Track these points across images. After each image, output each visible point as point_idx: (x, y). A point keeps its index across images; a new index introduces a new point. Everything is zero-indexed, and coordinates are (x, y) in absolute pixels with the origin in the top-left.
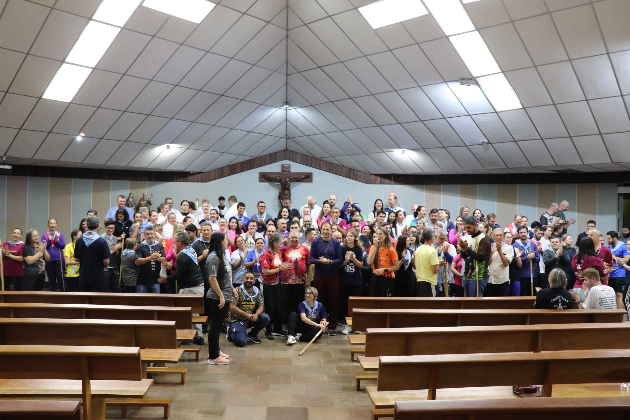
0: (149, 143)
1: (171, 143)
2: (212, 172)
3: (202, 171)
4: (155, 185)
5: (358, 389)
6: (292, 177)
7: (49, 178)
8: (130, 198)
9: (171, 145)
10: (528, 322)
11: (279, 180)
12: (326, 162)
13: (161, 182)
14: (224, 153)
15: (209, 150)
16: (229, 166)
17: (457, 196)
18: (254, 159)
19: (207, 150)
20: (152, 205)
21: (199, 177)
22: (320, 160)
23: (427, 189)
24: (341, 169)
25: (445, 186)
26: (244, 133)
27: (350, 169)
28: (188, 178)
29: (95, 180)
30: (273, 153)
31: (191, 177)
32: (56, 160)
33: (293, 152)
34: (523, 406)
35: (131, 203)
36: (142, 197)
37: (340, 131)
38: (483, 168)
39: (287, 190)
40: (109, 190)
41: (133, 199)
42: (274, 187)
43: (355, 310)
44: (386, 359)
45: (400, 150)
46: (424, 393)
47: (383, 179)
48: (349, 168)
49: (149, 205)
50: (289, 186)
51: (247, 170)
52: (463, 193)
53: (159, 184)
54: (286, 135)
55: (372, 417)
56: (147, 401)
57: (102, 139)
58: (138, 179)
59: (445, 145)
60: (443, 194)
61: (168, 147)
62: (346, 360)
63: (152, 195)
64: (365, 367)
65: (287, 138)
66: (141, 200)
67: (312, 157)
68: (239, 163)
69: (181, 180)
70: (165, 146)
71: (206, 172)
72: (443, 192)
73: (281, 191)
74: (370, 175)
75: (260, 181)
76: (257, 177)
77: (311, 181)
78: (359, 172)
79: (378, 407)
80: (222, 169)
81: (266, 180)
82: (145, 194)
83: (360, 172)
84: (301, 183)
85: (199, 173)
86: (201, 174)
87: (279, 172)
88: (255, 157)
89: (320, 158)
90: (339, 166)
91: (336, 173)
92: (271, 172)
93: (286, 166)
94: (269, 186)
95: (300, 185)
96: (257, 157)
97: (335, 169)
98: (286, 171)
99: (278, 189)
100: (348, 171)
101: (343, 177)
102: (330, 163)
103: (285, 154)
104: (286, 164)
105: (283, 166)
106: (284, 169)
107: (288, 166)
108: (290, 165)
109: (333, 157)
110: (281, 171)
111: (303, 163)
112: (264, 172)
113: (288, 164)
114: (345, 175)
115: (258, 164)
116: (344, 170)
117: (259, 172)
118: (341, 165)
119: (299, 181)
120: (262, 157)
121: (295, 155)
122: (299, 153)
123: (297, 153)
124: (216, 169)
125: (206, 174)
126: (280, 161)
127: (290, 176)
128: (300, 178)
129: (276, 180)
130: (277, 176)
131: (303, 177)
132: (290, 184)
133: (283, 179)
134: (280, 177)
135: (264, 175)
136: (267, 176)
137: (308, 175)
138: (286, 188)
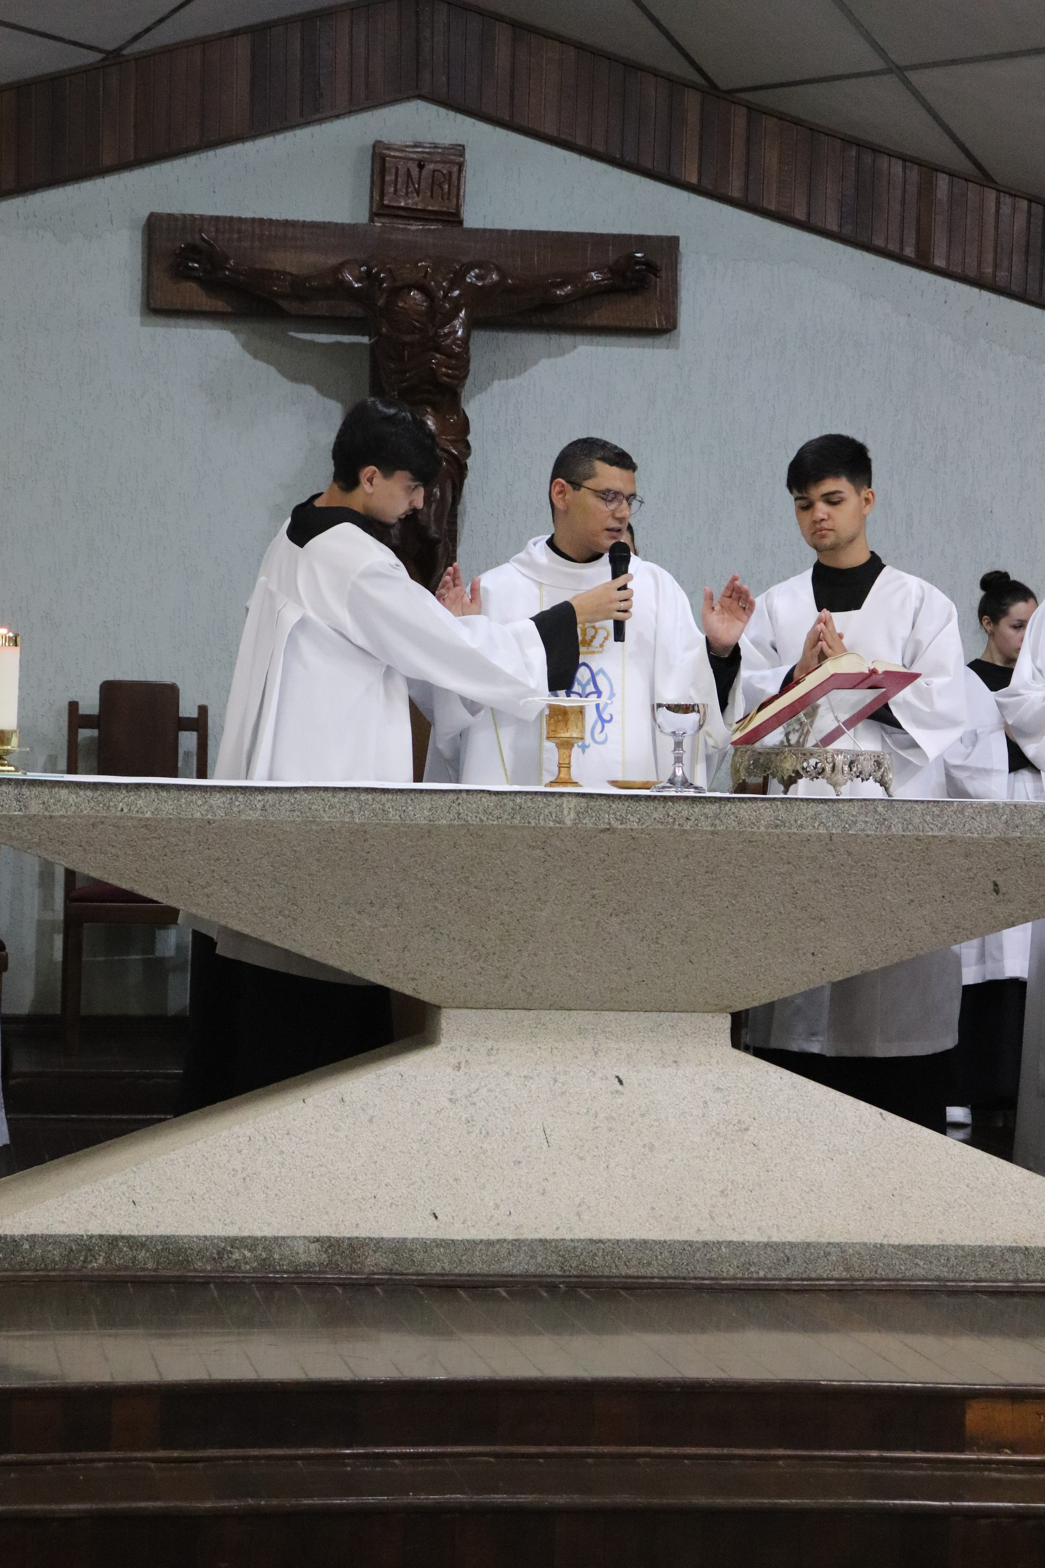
12: (814, 130)
18: (89, 70)
22: (755, 111)
30: (286, 22)
42: (294, 378)
51: (21, 190)
67: (675, 83)
75: (157, 306)
76: (120, 261)
77: (661, 325)
81: (204, 301)
84: (566, 340)
87: (355, 226)
88: (102, 56)
89: (762, 94)
90: (943, 182)
91: (909, 251)
92: (271, 221)
93: (421, 167)
94: (248, 357)
95: (550, 356)
96: (124, 52)
97: (897, 207)
98: (413, 215)
99: (338, 399)
100: (1028, 228)
101: (976, 290)
102: (848, 141)
103: (418, 43)
104: (415, 146)
105: (383, 159)
106: (396, 191)
107: (439, 166)
108: (460, 150)
109: (912, 76)
110: (363, 217)
111: (580, 142)
112: (188, 211)
113: (436, 146)
114: (996, 266)
115: (135, 126)
116: (990, 219)
117: (146, 214)
118: (962, 164)
119: (546, 319)
120: (169, 50)
121: (502, 52)
122: (546, 34)
123: (530, 29)
126: (354, 106)
127: (465, 260)
128: (561, 285)
129: (322, 307)
130: (333, 260)
131: (595, 276)
132: (466, 339)
133: (410, 287)
134: (369, 272)
135: (198, 242)
136: (227, 259)
137: (638, 262)
138: (433, 377)
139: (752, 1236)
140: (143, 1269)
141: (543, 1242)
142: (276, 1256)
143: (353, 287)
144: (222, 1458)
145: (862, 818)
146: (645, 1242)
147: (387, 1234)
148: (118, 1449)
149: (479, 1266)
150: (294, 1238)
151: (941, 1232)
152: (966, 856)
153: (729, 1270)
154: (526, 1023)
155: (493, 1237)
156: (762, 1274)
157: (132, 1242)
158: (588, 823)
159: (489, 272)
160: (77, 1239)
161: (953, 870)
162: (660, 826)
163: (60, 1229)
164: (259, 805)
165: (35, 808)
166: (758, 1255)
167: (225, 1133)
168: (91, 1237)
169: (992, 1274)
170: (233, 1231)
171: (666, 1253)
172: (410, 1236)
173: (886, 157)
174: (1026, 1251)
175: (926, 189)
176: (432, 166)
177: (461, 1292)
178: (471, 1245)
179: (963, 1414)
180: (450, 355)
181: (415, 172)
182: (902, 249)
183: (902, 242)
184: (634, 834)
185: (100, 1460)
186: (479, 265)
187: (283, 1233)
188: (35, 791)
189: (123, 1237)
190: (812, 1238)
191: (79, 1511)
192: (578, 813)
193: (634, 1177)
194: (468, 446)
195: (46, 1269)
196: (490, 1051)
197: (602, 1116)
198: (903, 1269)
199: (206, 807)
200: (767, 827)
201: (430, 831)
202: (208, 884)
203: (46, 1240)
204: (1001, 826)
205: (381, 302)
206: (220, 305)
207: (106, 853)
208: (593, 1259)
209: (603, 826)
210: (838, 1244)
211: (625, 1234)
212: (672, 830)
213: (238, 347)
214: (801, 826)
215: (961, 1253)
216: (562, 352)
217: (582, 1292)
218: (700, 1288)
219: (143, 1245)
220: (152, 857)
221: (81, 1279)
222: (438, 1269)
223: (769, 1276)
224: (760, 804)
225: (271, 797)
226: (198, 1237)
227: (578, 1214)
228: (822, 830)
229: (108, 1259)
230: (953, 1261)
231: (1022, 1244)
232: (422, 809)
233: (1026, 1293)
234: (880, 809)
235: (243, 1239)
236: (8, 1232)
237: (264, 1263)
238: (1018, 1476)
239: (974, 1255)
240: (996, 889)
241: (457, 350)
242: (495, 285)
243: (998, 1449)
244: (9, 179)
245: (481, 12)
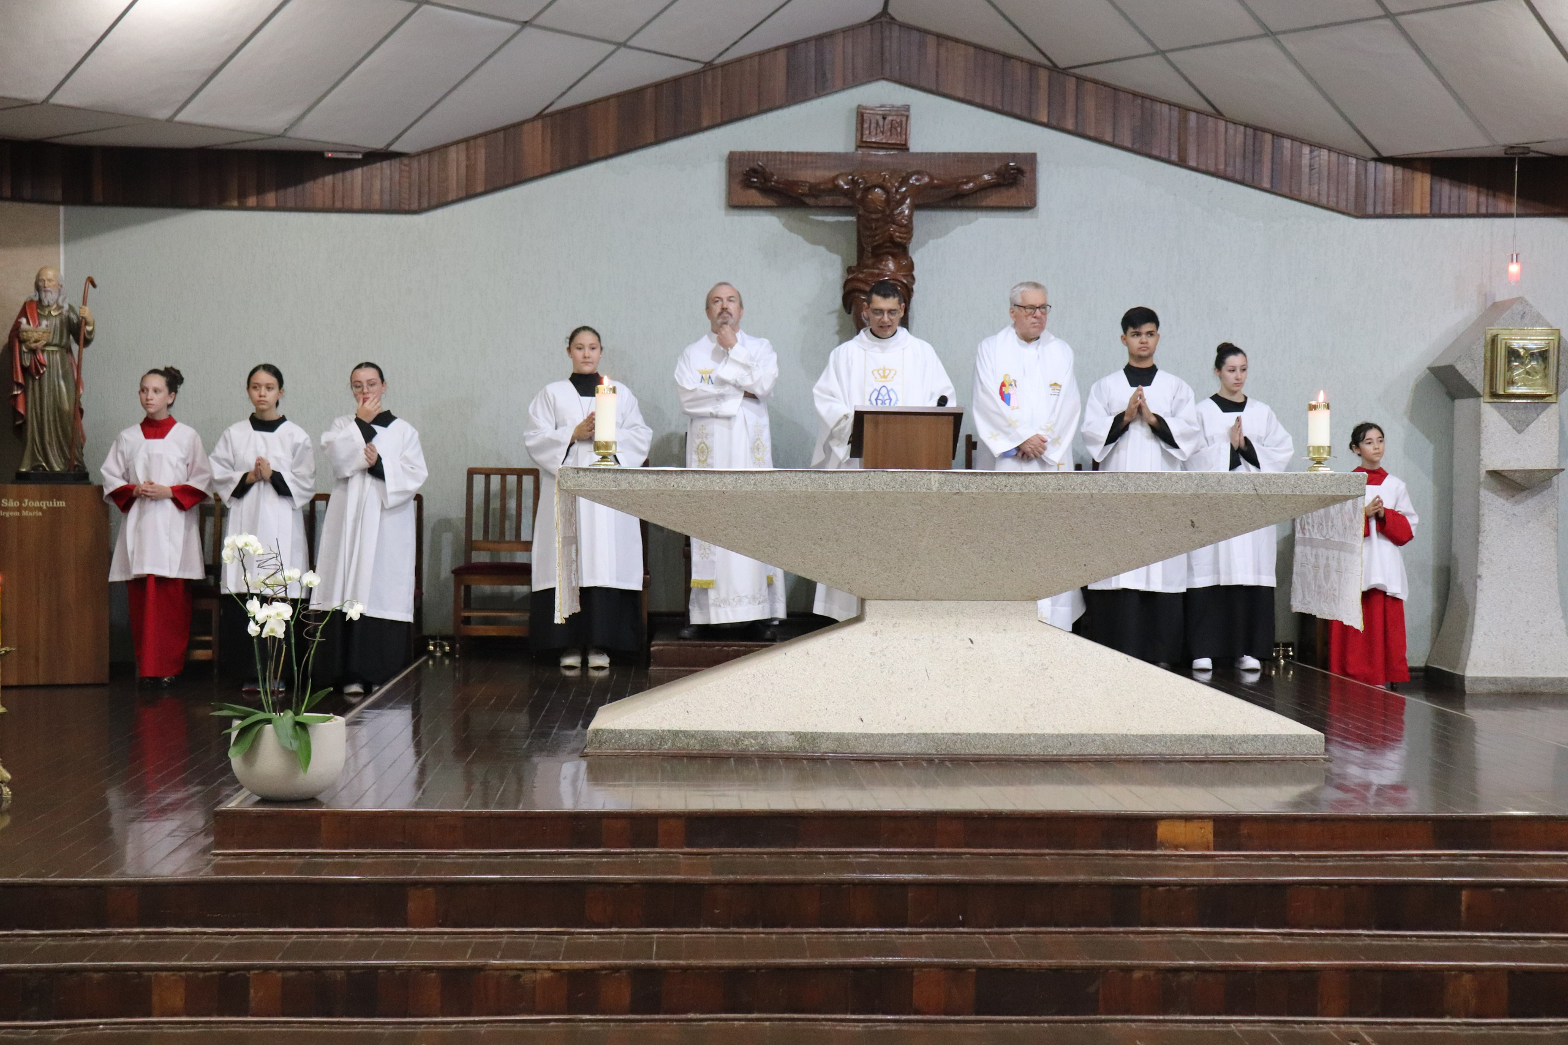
2: (453, 153)
3: (396, 148)
4: (112, 227)
6: (926, 179)
12: (1116, 89)
14: (525, 24)
16: (552, 115)
18: (695, 74)
20: (93, 344)
21: (378, 182)
22: (1080, 79)
24: (1201, 126)
27: (1255, 132)
28: (309, 185)
30: (806, 41)
31: (329, 179)
33: (924, 32)
36: (31, 293)
39: (894, 256)
42: (814, 242)
47: (1446, 189)
48: (1251, 125)
49: (75, 347)
50: (908, 229)
51: (657, 142)
53: (137, 221)
58: (8, 193)
63: (92, 284)
66: (23, 313)
67: (1033, 65)
68: (606, 99)
69: (270, 198)
71: (419, 155)
73: (854, 262)
74: (1371, 165)
76: (713, 180)
77: (1028, 205)
78: (1306, 150)
80: (511, 132)
82: (50, 274)
83: (1314, 145)
84: (971, 215)
85: (373, 157)
86: (385, 164)
87: (846, 154)
88: (702, 65)
89: (1083, 69)
90: (1193, 116)
91: (1174, 157)
92: (798, 154)
93: (884, 118)
94: (786, 232)
95: (962, 224)
96: (716, 62)
97: (1166, 133)
98: (880, 146)
99: (837, 253)
100: (1245, 143)
101: (1214, 180)
102: (1135, 95)
103: (882, 48)
104: (881, 107)
105: (862, 115)
106: (870, 133)
107: (895, 118)
108: (907, 108)
109: (1169, 55)
110: (851, 148)
111: (978, 100)
112: (751, 149)
113: (893, 107)
114: (1226, 165)
115: (722, 103)
116: (1222, 138)
117: (726, 152)
118: (1203, 106)
119: (959, 203)
120: (740, 60)
121: (931, 52)
122: (957, 41)
123: (948, 38)
124: (475, 138)
125: (415, 164)
126: (846, 86)
127: (910, 171)
128: (967, 183)
129: (828, 200)
130: (833, 174)
131: (986, 177)
132: (910, 217)
133: (875, 187)
134: (853, 179)
135: (756, 167)
136: (772, 175)
137: (1012, 168)
138: (891, 239)
139: (1049, 730)
140: (692, 750)
141: (925, 734)
142: (770, 743)
143: (843, 188)
144: (720, 853)
145: (1110, 483)
146: (985, 734)
147: (833, 731)
148: (663, 847)
149: (886, 749)
150: (780, 732)
151: (1162, 727)
152: (1174, 505)
153: (1035, 751)
154: (916, 608)
155: (896, 732)
156: (1055, 753)
157: (686, 734)
158: (946, 489)
159: (923, 178)
160: (656, 732)
161: (1166, 514)
162: (989, 491)
163: (646, 726)
164: (752, 482)
165: (624, 486)
166: (1053, 742)
167: (740, 673)
168: (663, 731)
169: (1192, 751)
170: (744, 729)
171: (998, 741)
172: (847, 732)
173: (1159, 104)
174: (1213, 738)
175: (1184, 120)
176: (890, 118)
177: (876, 763)
178: (883, 736)
179: (1156, 828)
180: (901, 226)
181: (881, 122)
182: (1169, 156)
183: (1169, 151)
184: (974, 496)
185: (652, 853)
186: (918, 173)
187: (773, 729)
188: (624, 476)
189: (681, 731)
190: (1085, 732)
191: (633, 879)
192: (940, 484)
193: (979, 697)
194: (913, 278)
195: (638, 749)
196: (894, 626)
197: (960, 662)
198: (1139, 749)
199: (722, 484)
200: (1053, 490)
201: (853, 495)
202: (725, 529)
203: (639, 732)
204: (1194, 486)
205: (858, 196)
206: (771, 202)
207: (665, 511)
208: (954, 744)
209: (955, 491)
210: (1100, 735)
211: (973, 730)
212: (997, 493)
213: (780, 226)
214: (1074, 489)
215: (1173, 739)
216: (970, 222)
217: (947, 763)
218: (1018, 761)
219: (693, 736)
220: (693, 513)
221: (658, 755)
222: (864, 751)
223: (1060, 753)
224: (1049, 476)
225: (759, 476)
226: (724, 732)
227: (946, 719)
228: (1086, 491)
229: (673, 744)
230: (1169, 744)
231: (1210, 733)
232: (848, 483)
233: (1212, 762)
234: (1121, 478)
235: (750, 733)
236: (617, 728)
237: (762, 747)
238: (1186, 863)
239: (1181, 740)
240: (1193, 524)
241: (905, 222)
242: (927, 184)
243: (1176, 847)
244: (651, 136)
245: (919, 30)
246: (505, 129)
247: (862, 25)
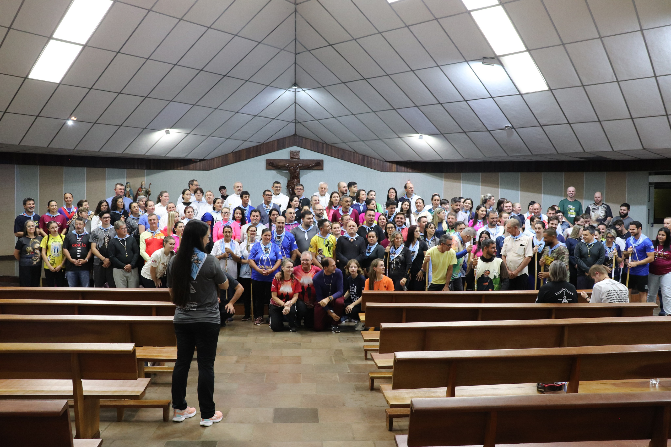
0: (147, 128)
1: (171, 128)
2: (215, 160)
3: (205, 159)
4: (154, 173)
5: (372, 388)
6: (302, 165)
7: (39, 166)
8: (127, 187)
9: (171, 130)
10: (553, 316)
11: (287, 167)
12: (338, 148)
13: (160, 170)
14: (228, 138)
15: (211, 135)
16: (234, 152)
17: (479, 185)
18: (260, 145)
19: (210, 136)
21: (202, 165)
22: (332, 146)
23: (446, 177)
24: (354, 155)
25: (464, 174)
26: (250, 117)
27: (364, 156)
28: (189, 165)
29: (88, 168)
31: (193, 164)
32: (46, 146)
33: (303, 137)
34: (548, 403)
35: (128, 193)
36: (140, 186)
37: (353, 114)
38: (506, 155)
39: (296, 179)
40: (104, 179)
41: (131, 189)
42: (282, 176)
43: (368, 304)
44: (401, 355)
45: (417, 135)
46: (443, 390)
47: (399, 167)
48: (362, 155)
49: (147, 195)
50: (299, 174)
51: (253, 157)
52: (485, 182)
53: (159, 172)
54: (295, 119)
55: (387, 417)
56: (145, 402)
57: (95, 123)
58: (136, 168)
59: (465, 130)
60: (463, 183)
61: (167, 132)
62: (359, 358)
63: (151, 184)
64: (379, 365)
65: (296, 122)
66: (139, 190)
67: (323, 143)
68: (244, 149)
69: (182, 168)
70: (164, 131)
71: (209, 160)
72: (463, 180)
73: (289, 179)
74: (385, 162)
75: (267, 169)
76: (264, 164)
77: (322, 169)
78: (373, 160)
79: (393, 406)
80: (226, 156)
81: (272, 168)
82: (143, 183)
83: (375, 159)
84: (311, 171)
85: (201, 160)
86: (203, 162)
88: (261, 143)
89: (332, 144)
92: (279, 159)
93: (295, 153)
96: (264, 143)
97: (347, 156)
98: (295, 158)
99: (286, 178)
100: (362, 158)
101: (357, 165)
102: (341, 149)
103: (294, 140)
104: (295, 151)
105: (291, 152)
106: (292, 156)
107: (297, 153)
108: (299, 151)
109: (346, 143)
110: (289, 159)
111: (312, 149)
112: (271, 159)
113: (297, 151)
114: (359, 162)
115: (265, 150)
116: (357, 157)
117: (266, 159)
118: (354, 151)
119: (309, 169)
120: (269, 142)
121: (304, 141)
122: (309, 139)
123: (307, 138)
124: (220, 157)
125: (209, 161)
126: (288, 147)
127: (299, 163)
128: (310, 165)
129: (284, 168)
130: (285, 163)
131: (314, 164)
132: (299, 172)
133: (292, 167)
134: (288, 165)
135: (271, 162)
136: (275, 163)
137: (319, 162)
138: (295, 176)
173: (346, 151)
175: (351, 154)
180: (297, 173)
182: (347, 160)
186: (301, 163)
205: (289, 168)
206: (274, 168)
213: (276, 173)
216: (311, 172)
244: (252, 157)
245: (301, 137)
246: (225, 155)
247: (291, 136)
